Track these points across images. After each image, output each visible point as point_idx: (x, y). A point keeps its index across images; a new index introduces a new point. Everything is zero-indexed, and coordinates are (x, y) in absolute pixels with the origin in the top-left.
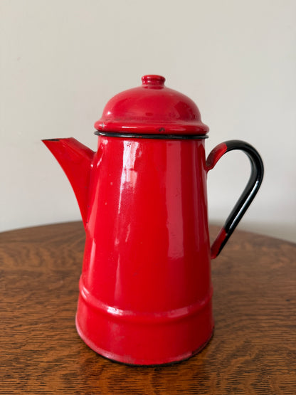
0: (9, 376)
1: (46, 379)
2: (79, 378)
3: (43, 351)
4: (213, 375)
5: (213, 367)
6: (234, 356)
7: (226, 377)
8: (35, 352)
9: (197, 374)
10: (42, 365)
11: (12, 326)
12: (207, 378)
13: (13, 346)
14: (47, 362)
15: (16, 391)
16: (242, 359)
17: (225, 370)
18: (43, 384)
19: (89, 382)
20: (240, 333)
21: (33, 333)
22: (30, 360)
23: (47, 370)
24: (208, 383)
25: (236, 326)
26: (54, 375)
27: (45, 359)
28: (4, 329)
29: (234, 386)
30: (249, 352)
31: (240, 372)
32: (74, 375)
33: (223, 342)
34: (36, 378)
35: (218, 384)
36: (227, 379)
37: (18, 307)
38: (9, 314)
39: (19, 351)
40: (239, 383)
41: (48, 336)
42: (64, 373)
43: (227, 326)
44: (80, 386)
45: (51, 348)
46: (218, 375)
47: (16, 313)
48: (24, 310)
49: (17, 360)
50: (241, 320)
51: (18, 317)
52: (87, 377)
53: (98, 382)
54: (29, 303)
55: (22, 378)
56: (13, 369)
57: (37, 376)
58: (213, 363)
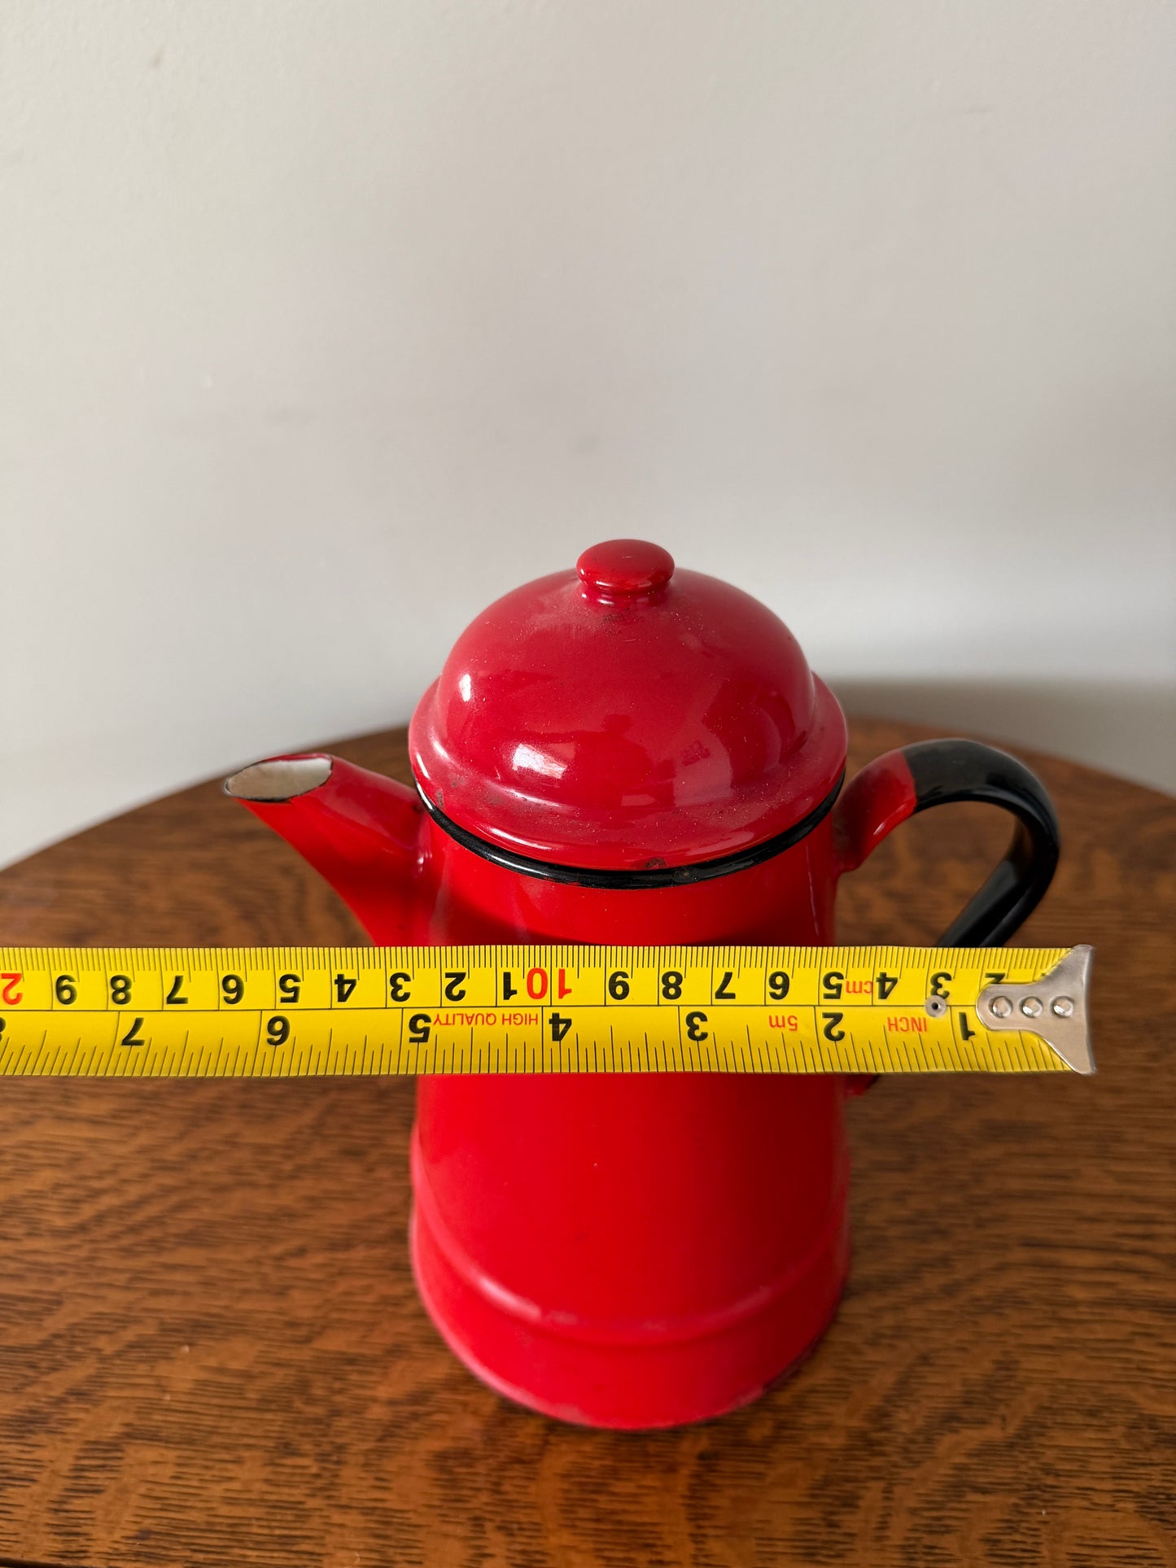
0: (287, 1449)
1: (391, 1465)
2: (481, 1468)
3: (374, 1361)
4: (872, 1493)
5: (876, 1461)
6: (950, 1420)
7: (912, 1503)
8: (351, 1361)
9: (826, 1482)
10: (377, 1412)
11: (277, 1249)
12: (850, 1502)
13: (289, 1332)
14: (391, 1402)
15: (312, 1503)
16: (972, 1437)
17: (914, 1474)
18: (382, 1483)
19: (506, 1487)
20: (990, 1324)
21: (343, 1285)
22: (340, 1391)
23: (390, 1431)
24: (851, 1522)
25: (979, 1292)
26: (412, 1453)
27: (383, 1392)
28: (257, 1262)
29: (928, 1540)
30: (1002, 1410)
31: (957, 1488)
32: (465, 1456)
33: (925, 1359)
34: (361, 1460)
35: (883, 1526)
36: (913, 1512)
37: (288, 1167)
38: (263, 1201)
39: (305, 1354)
40: (948, 1530)
41: (385, 1301)
42: (437, 1445)
43: (949, 1291)
44: (484, 1498)
45: (396, 1351)
46: (888, 1491)
47: (287, 1198)
48: (307, 1186)
49: (302, 1387)
50: (1002, 1268)
51: (292, 1215)
52: (502, 1467)
53: (533, 1489)
54: (320, 1152)
55: (323, 1458)
56: (296, 1422)
57: (366, 1453)
58: (880, 1443)
